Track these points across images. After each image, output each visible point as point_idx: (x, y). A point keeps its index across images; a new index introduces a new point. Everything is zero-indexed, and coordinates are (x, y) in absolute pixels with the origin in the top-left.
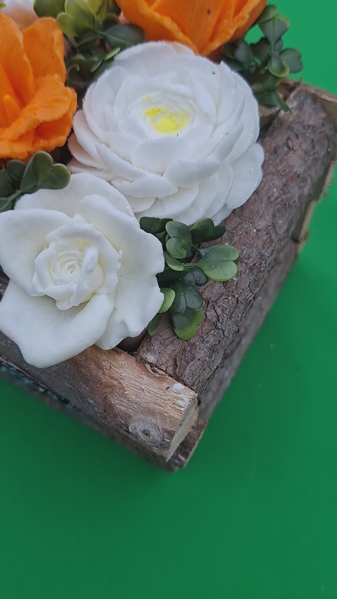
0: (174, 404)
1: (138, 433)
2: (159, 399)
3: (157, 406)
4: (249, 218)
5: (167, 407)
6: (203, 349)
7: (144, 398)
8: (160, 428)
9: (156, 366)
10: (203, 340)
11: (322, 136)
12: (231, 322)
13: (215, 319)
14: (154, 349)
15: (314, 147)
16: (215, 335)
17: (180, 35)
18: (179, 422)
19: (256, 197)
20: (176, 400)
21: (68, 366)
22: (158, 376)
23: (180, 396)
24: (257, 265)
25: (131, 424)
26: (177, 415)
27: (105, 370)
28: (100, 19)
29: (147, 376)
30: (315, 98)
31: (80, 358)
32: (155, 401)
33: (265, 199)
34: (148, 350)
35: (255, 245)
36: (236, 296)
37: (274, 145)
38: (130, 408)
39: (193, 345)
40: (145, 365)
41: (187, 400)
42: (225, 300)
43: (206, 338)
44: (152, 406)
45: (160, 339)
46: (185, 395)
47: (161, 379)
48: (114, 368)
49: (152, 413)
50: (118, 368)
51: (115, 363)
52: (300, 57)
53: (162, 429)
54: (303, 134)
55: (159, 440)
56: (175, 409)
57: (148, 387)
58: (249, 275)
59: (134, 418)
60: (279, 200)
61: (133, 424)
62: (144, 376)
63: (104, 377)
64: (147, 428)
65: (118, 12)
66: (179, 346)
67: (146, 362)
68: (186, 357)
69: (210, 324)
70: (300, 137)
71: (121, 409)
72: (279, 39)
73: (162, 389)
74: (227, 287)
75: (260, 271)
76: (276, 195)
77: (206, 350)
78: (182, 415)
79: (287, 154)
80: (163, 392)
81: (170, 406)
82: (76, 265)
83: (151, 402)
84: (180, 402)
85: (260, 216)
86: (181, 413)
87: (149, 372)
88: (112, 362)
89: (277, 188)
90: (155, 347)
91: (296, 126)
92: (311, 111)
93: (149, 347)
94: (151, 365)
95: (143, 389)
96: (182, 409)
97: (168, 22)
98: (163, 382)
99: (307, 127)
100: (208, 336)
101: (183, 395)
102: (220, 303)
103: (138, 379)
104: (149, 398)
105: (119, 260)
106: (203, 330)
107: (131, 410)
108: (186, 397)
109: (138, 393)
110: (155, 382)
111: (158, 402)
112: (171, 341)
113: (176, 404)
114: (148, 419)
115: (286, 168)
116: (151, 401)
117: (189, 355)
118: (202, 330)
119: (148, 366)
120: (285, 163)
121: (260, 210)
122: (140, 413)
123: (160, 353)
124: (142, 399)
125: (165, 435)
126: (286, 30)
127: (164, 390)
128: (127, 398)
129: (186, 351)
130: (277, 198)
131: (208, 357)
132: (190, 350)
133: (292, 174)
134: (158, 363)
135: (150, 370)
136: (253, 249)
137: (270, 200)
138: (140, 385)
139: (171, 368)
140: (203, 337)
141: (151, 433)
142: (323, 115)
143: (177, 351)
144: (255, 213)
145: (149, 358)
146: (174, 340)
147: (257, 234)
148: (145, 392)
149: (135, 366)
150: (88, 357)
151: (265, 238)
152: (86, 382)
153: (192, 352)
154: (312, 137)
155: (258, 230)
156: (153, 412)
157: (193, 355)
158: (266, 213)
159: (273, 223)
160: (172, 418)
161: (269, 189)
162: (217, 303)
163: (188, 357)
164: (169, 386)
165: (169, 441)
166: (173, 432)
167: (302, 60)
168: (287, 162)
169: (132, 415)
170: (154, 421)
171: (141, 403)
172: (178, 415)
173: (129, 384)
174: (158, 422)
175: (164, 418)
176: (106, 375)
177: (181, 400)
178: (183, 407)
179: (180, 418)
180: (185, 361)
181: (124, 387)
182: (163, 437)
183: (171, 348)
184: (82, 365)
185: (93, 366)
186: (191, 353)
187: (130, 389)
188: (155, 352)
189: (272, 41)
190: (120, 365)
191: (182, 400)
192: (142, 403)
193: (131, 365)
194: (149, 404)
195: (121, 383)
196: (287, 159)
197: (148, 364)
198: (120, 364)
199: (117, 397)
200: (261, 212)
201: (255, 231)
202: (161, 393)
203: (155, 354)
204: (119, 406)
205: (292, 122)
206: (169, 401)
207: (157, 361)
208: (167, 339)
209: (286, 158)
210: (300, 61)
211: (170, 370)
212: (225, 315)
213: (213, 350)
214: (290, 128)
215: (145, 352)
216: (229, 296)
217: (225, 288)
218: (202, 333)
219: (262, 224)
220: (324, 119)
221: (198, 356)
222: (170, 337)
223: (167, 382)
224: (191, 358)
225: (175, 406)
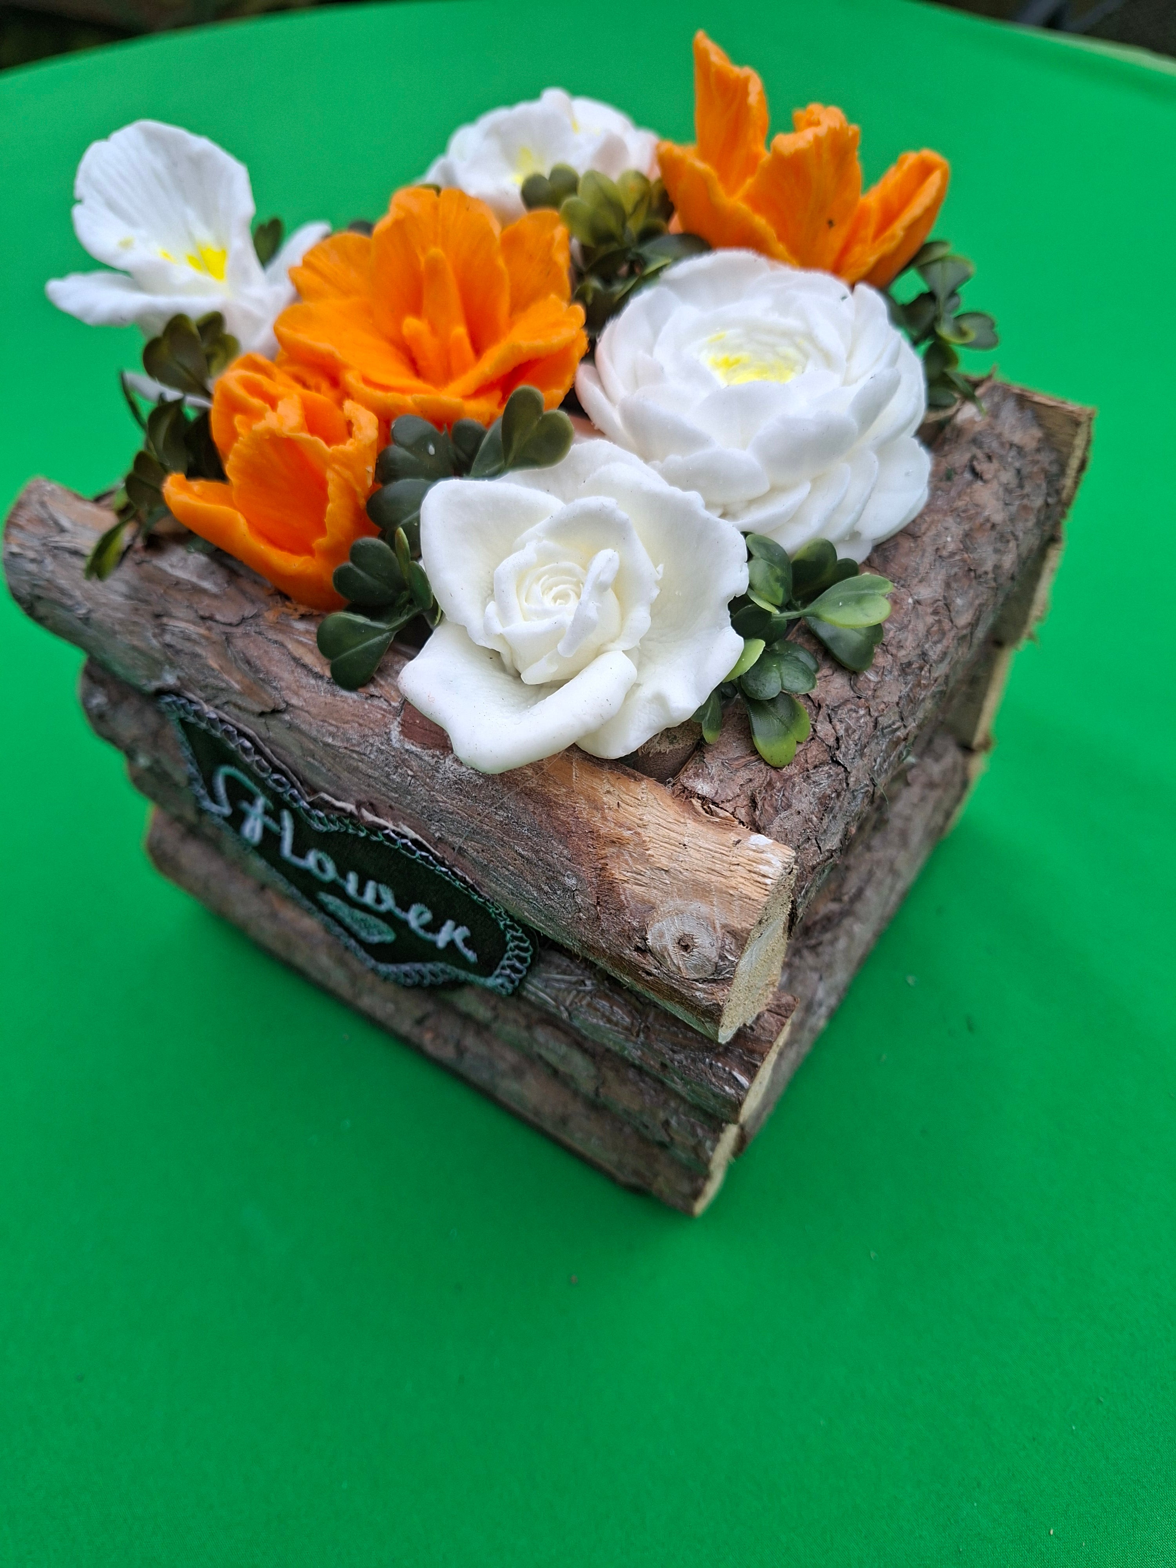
0: (750, 871)
1: (666, 948)
2: (719, 862)
3: (713, 877)
4: (900, 578)
5: (735, 877)
6: (806, 796)
7: (685, 861)
8: (718, 926)
9: (714, 803)
10: (808, 777)
11: (1035, 469)
12: (861, 763)
13: (831, 741)
14: (709, 774)
15: (1021, 486)
16: (832, 775)
17: (780, 248)
18: (760, 907)
19: (912, 545)
20: (754, 864)
21: (531, 809)
22: (718, 820)
23: (763, 856)
24: (913, 666)
25: (652, 926)
26: (756, 894)
27: (606, 811)
28: (634, 226)
29: (695, 820)
30: (1022, 400)
31: (557, 790)
32: (709, 866)
33: (930, 550)
34: (696, 775)
35: (910, 627)
36: (875, 714)
37: (946, 465)
38: (655, 888)
39: (788, 779)
40: (691, 801)
41: (779, 865)
42: (851, 713)
43: (813, 773)
44: (703, 877)
45: (723, 757)
46: (774, 854)
47: (725, 825)
48: (627, 807)
49: (701, 890)
50: (635, 806)
51: (627, 797)
52: (992, 325)
53: (724, 926)
54: (1002, 458)
55: (714, 955)
56: (752, 882)
57: (694, 840)
58: (898, 680)
59: (662, 909)
60: (957, 558)
61: (657, 925)
62: (688, 821)
63: (603, 824)
64: (687, 930)
65: (668, 216)
66: (761, 775)
67: (692, 794)
68: (774, 799)
69: (823, 749)
70: (994, 461)
71: (634, 892)
72: (953, 294)
73: (726, 844)
74: (855, 688)
75: (919, 685)
76: (951, 547)
77: (812, 800)
78: (767, 893)
79: (970, 484)
80: (727, 849)
81: (742, 877)
82: (571, 593)
83: (700, 869)
84: (764, 869)
85: (920, 577)
86: (766, 890)
87: (697, 813)
88: (625, 797)
89: (952, 537)
90: (712, 769)
91: (986, 440)
92: (1014, 422)
93: (700, 771)
94: (703, 798)
95: (684, 845)
96: (768, 881)
97: (760, 222)
98: (727, 832)
99: (1007, 446)
100: (817, 772)
101: (771, 856)
102: (842, 713)
103: (675, 827)
104: (696, 861)
105: (657, 582)
106: (809, 756)
107: (655, 891)
108: (776, 858)
109: (675, 853)
110: (711, 832)
111: (717, 867)
112: (744, 764)
113: (755, 873)
114: (693, 907)
115: (969, 507)
116: (702, 866)
117: (779, 796)
118: (806, 757)
119: (697, 803)
120: (968, 499)
121: (921, 568)
122: (675, 894)
123: (721, 781)
124: (683, 864)
125: (727, 942)
126: (966, 278)
127: (731, 845)
128: (650, 863)
129: (774, 788)
130: (952, 554)
131: (816, 817)
132: (782, 787)
133: (980, 520)
134: (718, 796)
135: (701, 810)
136: (906, 633)
137: (939, 553)
138: (679, 838)
139: (743, 811)
140: (808, 771)
141: (696, 940)
142: (1037, 433)
143: (756, 783)
144: (909, 571)
145: (699, 787)
146: (750, 762)
147: (914, 607)
148: (689, 849)
149: (671, 804)
150: (573, 787)
151: (930, 619)
152: (566, 836)
153: (786, 794)
154: (1017, 464)
155: (918, 602)
156: (704, 889)
157: (788, 799)
158: (932, 575)
159: (945, 597)
160: (745, 900)
161: (938, 535)
162: (836, 713)
163: (776, 800)
164: (740, 838)
165: (733, 959)
166: (745, 935)
167: (997, 329)
168: (971, 498)
169: (658, 902)
170: (705, 909)
171: (680, 872)
172: (760, 893)
173: (656, 836)
174: (714, 912)
175: (727, 901)
176: (606, 820)
177: (765, 864)
178: (771, 878)
179: (762, 899)
180: (772, 806)
181: (644, 842)
182: (723, 947)
183: (744, 775)
184: (559, 804)
185: (582, 805)
186: (783, 795)
187: (657, 846)
188: (712, 778)
189: (942, 295)
190: (638, 800)
191: (768, 863)
192: (682, 870)
193: (661, 800)
194: (697, 873)
195: (639, 834)
196: (971, 492)
197: (699, 798)
198: (640, 798)
199: (628, 864)
200: (922, 570)
201: (910, 601)
202: (724, 852)
203: (711, 782)
204: (629, 886)
205: (980, 433)
206: (739, 867)
207: (717, 793)
208: (737, 759)
209: (969, 491)
210: (993, 333)
211: (742, 813)
212: (851, 742)
213: (825, 806)
214: (975, 442)
215: (690, 778)
216: (859, 707)
217: (853, 690)
218: (806, 761)
219: (925, 592)
220: (1039, 440)
221: (797, 805)
222: (742, 757)
223: (736, 833)
224: (783, 804)
225: (753, 875)
